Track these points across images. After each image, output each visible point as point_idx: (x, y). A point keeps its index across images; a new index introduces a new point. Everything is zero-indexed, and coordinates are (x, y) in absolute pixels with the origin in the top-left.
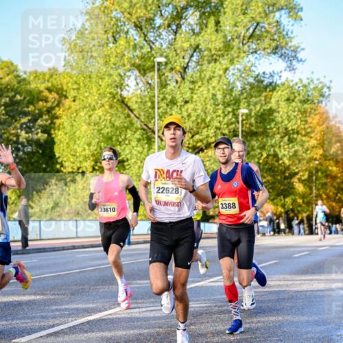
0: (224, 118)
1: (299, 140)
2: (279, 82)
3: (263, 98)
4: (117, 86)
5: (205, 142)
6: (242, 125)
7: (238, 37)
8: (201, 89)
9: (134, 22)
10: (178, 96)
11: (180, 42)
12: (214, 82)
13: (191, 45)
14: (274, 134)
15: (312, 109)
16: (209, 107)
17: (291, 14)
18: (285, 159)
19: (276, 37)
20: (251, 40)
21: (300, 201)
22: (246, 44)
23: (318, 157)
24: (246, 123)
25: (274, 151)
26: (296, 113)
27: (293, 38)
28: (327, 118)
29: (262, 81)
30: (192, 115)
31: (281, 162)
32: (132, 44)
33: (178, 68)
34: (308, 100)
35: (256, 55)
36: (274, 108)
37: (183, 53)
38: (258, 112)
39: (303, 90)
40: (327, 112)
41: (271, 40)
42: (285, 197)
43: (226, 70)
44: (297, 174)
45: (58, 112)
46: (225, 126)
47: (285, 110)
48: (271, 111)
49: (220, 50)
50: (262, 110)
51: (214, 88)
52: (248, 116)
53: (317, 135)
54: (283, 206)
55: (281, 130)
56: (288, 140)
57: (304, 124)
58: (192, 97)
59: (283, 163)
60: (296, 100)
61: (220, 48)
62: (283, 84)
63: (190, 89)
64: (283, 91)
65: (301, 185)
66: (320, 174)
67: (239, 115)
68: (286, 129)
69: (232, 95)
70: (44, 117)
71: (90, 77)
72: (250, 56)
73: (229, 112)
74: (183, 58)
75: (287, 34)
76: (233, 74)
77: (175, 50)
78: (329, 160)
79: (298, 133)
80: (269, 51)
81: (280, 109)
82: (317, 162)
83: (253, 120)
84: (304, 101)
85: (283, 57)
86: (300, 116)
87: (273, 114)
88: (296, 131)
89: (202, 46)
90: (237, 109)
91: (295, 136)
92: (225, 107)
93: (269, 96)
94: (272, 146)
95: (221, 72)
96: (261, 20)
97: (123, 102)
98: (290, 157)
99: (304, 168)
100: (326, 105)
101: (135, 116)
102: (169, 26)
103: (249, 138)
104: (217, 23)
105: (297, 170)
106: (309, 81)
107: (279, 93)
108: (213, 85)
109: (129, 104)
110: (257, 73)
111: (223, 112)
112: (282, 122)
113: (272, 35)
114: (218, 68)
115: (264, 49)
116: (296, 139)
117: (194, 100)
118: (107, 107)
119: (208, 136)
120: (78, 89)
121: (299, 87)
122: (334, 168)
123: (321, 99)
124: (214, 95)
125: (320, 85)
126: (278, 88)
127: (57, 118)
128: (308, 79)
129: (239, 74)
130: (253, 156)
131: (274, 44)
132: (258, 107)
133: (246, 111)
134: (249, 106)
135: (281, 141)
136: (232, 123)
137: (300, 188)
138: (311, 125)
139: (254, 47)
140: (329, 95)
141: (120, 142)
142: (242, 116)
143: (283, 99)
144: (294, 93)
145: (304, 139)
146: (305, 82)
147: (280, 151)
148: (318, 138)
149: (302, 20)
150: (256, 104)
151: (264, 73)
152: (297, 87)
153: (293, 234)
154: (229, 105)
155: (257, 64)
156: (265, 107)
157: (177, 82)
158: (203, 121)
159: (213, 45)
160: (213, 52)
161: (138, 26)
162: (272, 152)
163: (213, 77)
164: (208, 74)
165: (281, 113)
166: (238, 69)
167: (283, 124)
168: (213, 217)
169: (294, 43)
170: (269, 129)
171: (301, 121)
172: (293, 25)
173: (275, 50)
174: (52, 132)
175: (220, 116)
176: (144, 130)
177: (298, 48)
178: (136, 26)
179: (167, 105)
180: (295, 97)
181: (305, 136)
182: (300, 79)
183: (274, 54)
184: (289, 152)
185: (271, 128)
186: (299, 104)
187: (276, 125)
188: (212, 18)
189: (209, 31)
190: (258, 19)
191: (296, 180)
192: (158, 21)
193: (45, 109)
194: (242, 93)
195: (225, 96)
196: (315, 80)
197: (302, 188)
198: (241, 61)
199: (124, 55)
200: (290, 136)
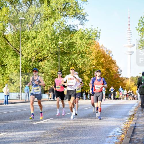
0: (51, 46)
1: (86, 56)
2: (77, 30)
3: (69, 37)
4: (2, 31)
5: (43, 56)
6: (60, 49)
7: (58, 9)
8: (41, 32)
9: (10, 1)
10: (30, 35)
11: (31, 11)
12: (47, 29)
13: (36, 12)
14: (75, 53)
15: (91, 42)
16: (44, 41)
18: (79, 65)
19: (75, 9)
20: (64, 10)
21: (86, 84)
22: (61, 12)
24: (62, 48)
25: (75, 61)
26: (85, 44)
27: (83, 10)
28: (99, 46)
29: (69, 29)
30: (37, 44)
31: (77, 66)
32: (9, 11)
33: (30, 23)
34: (90, 38)
35: (66, 17)
36: (75, 41)
37: (32, 16)
38: (67, 43)
39: (87, 34)
40: (99, 44)
41: (73, 10)
43: (52, 24)
44: (85, 72)
46: (52, 49)
47: (80, 43)
51: (47, 32)
52: (63, 45)
53: (94, 54)
55: (77, 52)
56: (81, 56)
58: (37, 36)
59: (78, 67)
60: (84, 38)
61: (50, 14)
62: (79, 31)
63: (36, 32)
64: (78, 34)
65: (87, 77)
67: (58, 44)
68: (80, 51)
69: (55, 35)
72: (64, 17)
73: (54, 43)
74: (33, 18)
75: (81, 8)
76: (56, 26)
78: (100, 65)
79: (85, 53)
80: (72, 15)
81: (77, 42)
82: (94, 66)
83: (65, 47)
84: (88, 38)
85: (78, 18)
86: (86, 45)
87: (74, 44)
88: (84, 52)
89: (41, 13)
90: (57, 42)
91: (84, 54)
92: (52, 41)
93: (72, 36)
94: (73, 59)
95: (50, 25)
96: (68, 1)
97: (5, 38)
98: (82, 64)
99: (88, 69)
100: (98, 41)
101: (10, 44)
103: (63, 55)
104: (49, 2)
105: (85, 70)
106: (91, 29)
107: (77, 35)
108: (47, 30)
109: (8, 39)
110: (66, 25)
111: (51, 43)
112: (78, 48)
113: (73, 8)
114: (49, 23)
115: (70, 15)
116: (84, 56)
119: (44, 54)
122: (102, 69)
123: (96, 38)
125: (95, 32)
126: (76, 33)
129: (58, 26)
130: (65, 63)
131: (75, 12)
133: (61, 43)
134: (63, 40)
135: (78, 57)
136: (55, 48)
138: (91, 49)
139: (65, 14)
140: (100, 36)
141: (3, 56)
142: (60, 45)
143: (79, 38)
144: (83, 35)
145: (88, 55)
146: (89, 30)
147: (77, 62)
148: (95, 55)
149: (87, 1)
150: (66, 39)
151: (70, 25)
152: (85, 32)
153: (83, 99)
154: (54, 40)
155: (67, 21)
156: (70, 41)
157: (30, 29)
158: (42, 47)
159: (46, 12)
160: (47, 15)
162: (73, 62)
163: (46, 27)
164: (44, 26)
165: (78, 44)
166: (58, 23)
167: (79, 49)
168: (46, 91)
169: (84, 12)
170: (72, 51)
171: (87, 48)
172: (83, 4)
173: (75, 15)
175: (50, 45)
176: (15, 51)
177: (85, 14)
178: (11, 3)
179: (26, 39)
180: (84, 37)
181: (88, 54)
182: (86, 29)
183: (75, 17)
184: (81, 62)
185: (73, 51)
186: (86, 40)
187: (75, 49)
189: (44, 6)
191: (84, 75)
194: (60, 35)
195: (52, 36)
196: (93, 29)
197: (87, 78)
198: (59, 19)
199: (5, 16)
200: (82, 54)
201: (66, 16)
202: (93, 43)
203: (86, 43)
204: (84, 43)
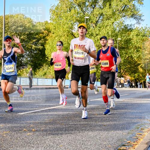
2: (134, 28)
3: (127, 34)
4: (70, 28)
7: (118, 10)
8: (103, 30)
9: (78, 4)
10: (94, 32)
11: (95, 12)
12: (108, 27)
13: (99, 13)
14: (131, 48)
15: (146, 39)
17: (139, 2)
18: (135, 58)
19: (133, 11)
20: (123, 12)
21: (141, 75)
22: (121, 13)
23: (148, 58)
24: (120, 44)
25: (131, 55)
27: (140, 11)
29: (127, 28)
31: (133, 59)
32: (77, 12)
33: (94, 22)
34: (145, 35)
35: (125, 18)
36: (131, 38)
37: (96, 16)
38: (125, 39)
39: (143, 31)
42: (135, 74)
43: (113, 23)
44: (140, 64)
45: (47, 38)
47: (136, 39)
48: (130, 39)
49: (111, 15)
50: (126, 39)
51: (108, 29)
52: (121, 41)
53: (148, 50)
54: (134, 77)
55: (134, 47)
56: (137, 51)
57: (143, 45)
58: (99, 33)
62: (135, 29)
63: (98, 30)
66: (149, 65)
67: (117, 40)
68: (136, 46)
69: (115, 33)
70: (42, 40)
71: (60, 25)
72: (123, 18)
74: (96, 18)
75: (137, 10)
76: (116, 25)
77: (93, 15)
79: (140, 48)
80: (130, 16)
82: (148, 60)
83: (123, 43)
84: (143, 36)
85: (135, 19)
86: (142, 41)
87: (131, 40)
89: (104, 13)
90: (117, 38)
92: (112, 37)
93: (130, 34)
94: (130, 53)
95: (111, 24)
96: (127, 4)
97: (72, 34)
98: (137, 57)
99: (143, 62)
102: (91, 5)
103: (121, 50)
104: (110, 5)
107: (134, 32)
109: (75, 35)
110: (125, 24)
112: (134, 44)
113: (131, 10)
114: (110, 22)
115: (128, 15)
116: (140, 51)
117: (100, 34)
118: (66, 36)
120: (55, 29)
121: (141, 30)
124: (108, 33)
126: (133, 31)
127: (47, 40)
128: (145, 27)
129: (118, 25)
130: (123, 57)
131: (132, 13)
132: (125, 38)
133: (120, 39)
134: (121, 37)
135: (134, 51)
136: (115, 44)
137: (141, 70)
139: (124, 14)
142: (119, 41)
143: (135, 35)
144: (139, 32)
145: (143, 51)
146: (144, 28)
147: (133, 55)
149: (143, 4)
150: (124, 36)
151: (128, 25)
154: (114, 37)
155: (125, 21)
156: (128, 38)
157: (94, 27)
159: (108, 13)
160: (108, 16)
161: (79, 5)
163: (108, 25)
164: (106, 24)
165: (134, 40)
166: (117, 23)
169: (140, 13)
171: (142, 43)
172: (139, 6)
173: (132, 16)
174: (45, 46)
177: (141, 15)
178: (78, 5)
179: (90, 36)
180: (140, 34)
181: (143, 49)
182: (142, 27)
183: (132, 17)
184: (137, 55)
185: (130, 46)
186: (141, 37)
187: (132, 45)
188: (108, 3)
189: (107, 8)
190: (126, 3)
191: (139, 67)
192: (87, 4)
193: (42, 37)
194: (119, 32)
195: (112, 33)
196: (148, 28)
197: (142, 70)
198: (119, 19)
199: (73, 16)
200: (138, 49)
201: (125, 16)
202: (147, 39)
203: (141, 39)
204: (139, 40)
